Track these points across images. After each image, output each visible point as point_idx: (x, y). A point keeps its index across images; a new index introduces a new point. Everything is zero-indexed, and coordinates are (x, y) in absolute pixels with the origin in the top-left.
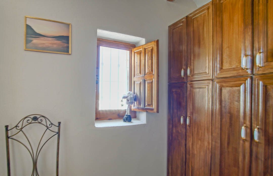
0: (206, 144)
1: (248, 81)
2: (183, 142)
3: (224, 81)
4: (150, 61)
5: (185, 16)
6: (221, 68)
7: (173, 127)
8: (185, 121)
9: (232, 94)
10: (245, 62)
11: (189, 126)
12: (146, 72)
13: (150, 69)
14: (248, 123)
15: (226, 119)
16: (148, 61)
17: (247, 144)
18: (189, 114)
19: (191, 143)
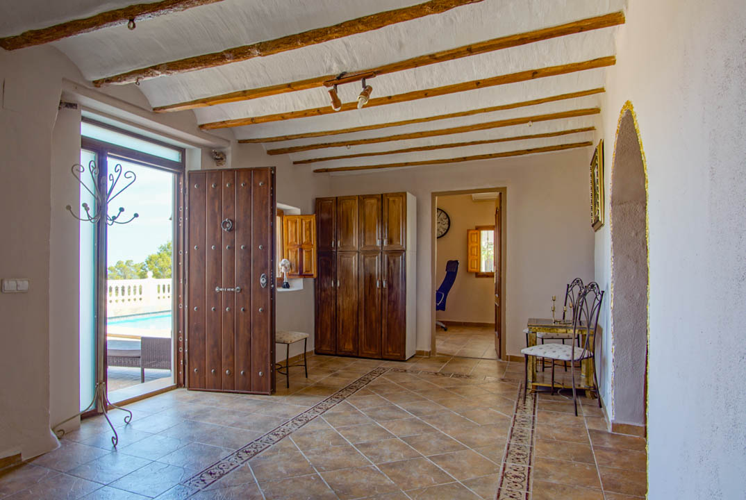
0: (354, 298)
1: (380, 255)
2: (333, 302)
3: (366, 253)
4: (308, 232)
5: (336, 196)
6: (364, 244)
7: (321, 291)
8: (335, 283)
9: (371, 261)
10: (378, 243)
11: (339, 288)
12: (304, 241)
13: (308, 239)
14: (380, 279)
15: (368, 278)
16: (306, 232)
17: (380, 291)
18: (338, 277)
19: (341, 301)
